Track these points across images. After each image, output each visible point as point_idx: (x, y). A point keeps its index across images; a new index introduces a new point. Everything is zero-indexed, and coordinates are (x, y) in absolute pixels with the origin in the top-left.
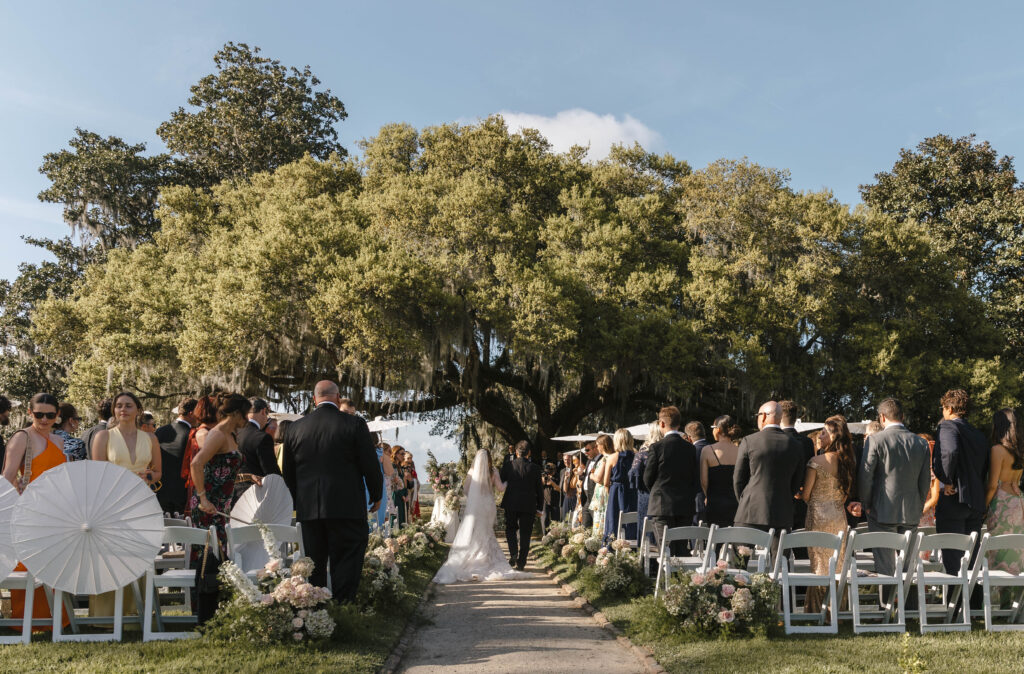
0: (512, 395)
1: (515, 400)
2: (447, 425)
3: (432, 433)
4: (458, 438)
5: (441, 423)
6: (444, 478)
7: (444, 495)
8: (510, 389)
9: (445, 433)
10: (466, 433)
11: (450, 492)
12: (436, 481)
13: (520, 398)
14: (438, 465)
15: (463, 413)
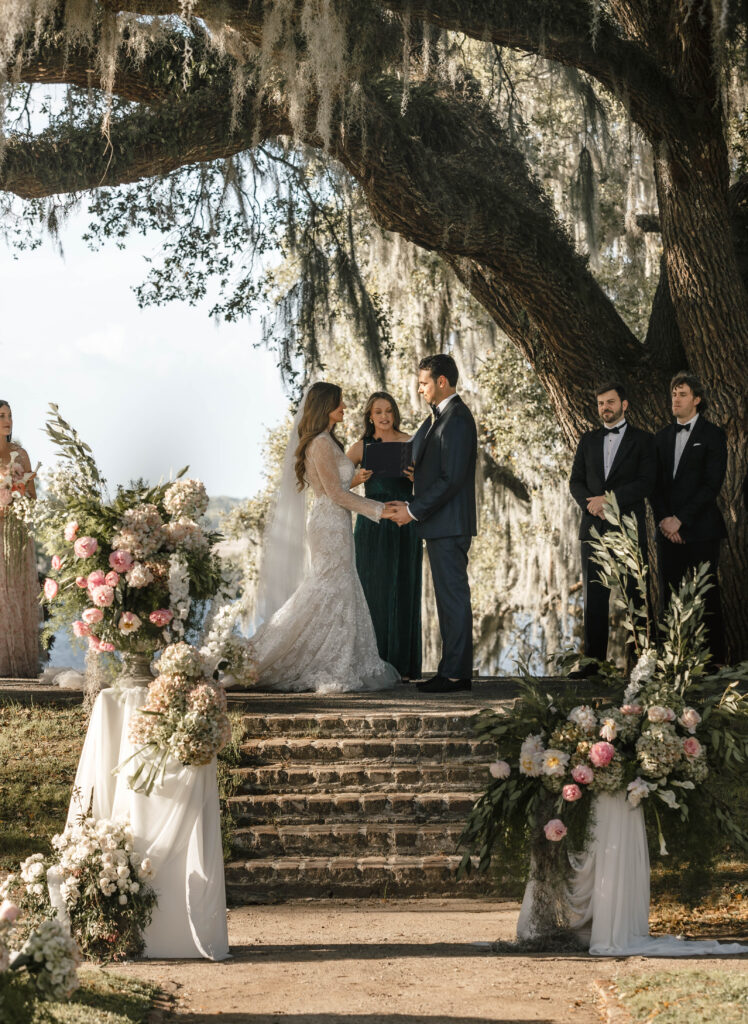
0: (529, 102)
1: (543, 122)
2: (222, 249)
3: (158, 291)
4: (274, 316)
5: (194, 243)
6: (136, 576)
7: (146, 673)
8: (524, 62)
9: (218, 292)
10: (312, 292)
11: (171, 657)
12: (97, 594)
13: (567, 107)
14: (108, 497)
15: (299, 196)
